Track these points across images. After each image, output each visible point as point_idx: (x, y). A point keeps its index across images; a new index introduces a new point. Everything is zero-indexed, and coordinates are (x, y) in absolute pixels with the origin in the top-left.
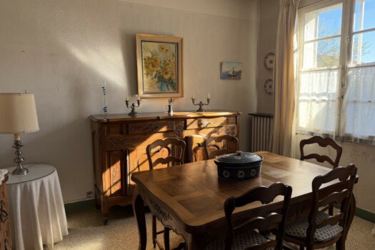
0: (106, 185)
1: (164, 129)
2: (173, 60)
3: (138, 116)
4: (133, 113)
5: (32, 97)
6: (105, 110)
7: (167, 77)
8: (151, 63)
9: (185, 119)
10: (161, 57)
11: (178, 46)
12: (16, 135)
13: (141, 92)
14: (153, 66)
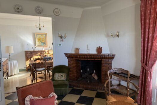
0: (27, 64)
1: (39, 53)
2: (45, 38)
3: (35, 50)
4: (34, 50)
5: (12, 47)
6: (28, 49)
7: (43, 42)
8: (39, 39)
9: (45, 51)
10: (42, 37)
11: (46, 35)
12: (9, 53)
13: (37, 45)
14: (40, 39)
